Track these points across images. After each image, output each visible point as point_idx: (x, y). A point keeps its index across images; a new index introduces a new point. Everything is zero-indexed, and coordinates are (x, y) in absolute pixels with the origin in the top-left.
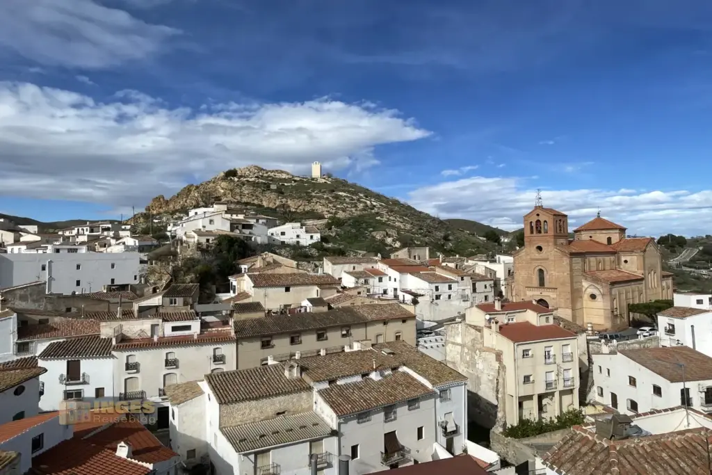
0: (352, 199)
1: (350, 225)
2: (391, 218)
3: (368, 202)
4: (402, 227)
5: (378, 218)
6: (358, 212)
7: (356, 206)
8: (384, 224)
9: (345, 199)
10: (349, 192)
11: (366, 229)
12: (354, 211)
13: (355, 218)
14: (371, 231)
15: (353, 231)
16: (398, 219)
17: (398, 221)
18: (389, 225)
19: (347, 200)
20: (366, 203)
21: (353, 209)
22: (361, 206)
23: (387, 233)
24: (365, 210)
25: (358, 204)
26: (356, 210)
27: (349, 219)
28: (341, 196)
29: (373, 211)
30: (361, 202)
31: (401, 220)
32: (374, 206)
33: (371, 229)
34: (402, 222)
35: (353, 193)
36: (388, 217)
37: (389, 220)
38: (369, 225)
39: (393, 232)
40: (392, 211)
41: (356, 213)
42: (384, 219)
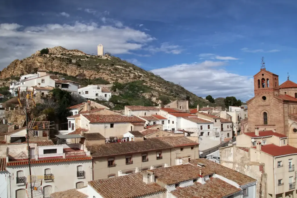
0: (126, 71)
1: (127, 88)
2: (153, 84)
3: (136, 73)
4: (160, 90)
5: (144, 84)
6: (132, 80)
7: (129, 76)
8: (149, 88)
9: (121, 71)
10: (123, 66)
11: (138, 91)
12: (128, 79)
13: (129, 83)
14: (142, 93)
15: (130, 92)
16: (157, 85)
17: (157, 87)
18: (152, 89)
19: (123, 71)
20: (135, 73)
21: (128, 78)
22: (132, 75)
23: (152, 94)
24: (135, 78)
25: (130, 74)
26: (130, 78)
27: (127, 84)
28: (118, 68)
29: (140, 79)
30: (132, 73)
31: (159, 86)
32: (141, 76)
33: (142, 91)
34: (159, 87)
35: (126, 67)
36: (150, 83)
37: (151, 85)
38: (140, 89)
39: (155, 93)
40: (152, 80)
41: (130, 81)
42: (148, 85)
